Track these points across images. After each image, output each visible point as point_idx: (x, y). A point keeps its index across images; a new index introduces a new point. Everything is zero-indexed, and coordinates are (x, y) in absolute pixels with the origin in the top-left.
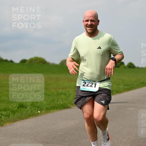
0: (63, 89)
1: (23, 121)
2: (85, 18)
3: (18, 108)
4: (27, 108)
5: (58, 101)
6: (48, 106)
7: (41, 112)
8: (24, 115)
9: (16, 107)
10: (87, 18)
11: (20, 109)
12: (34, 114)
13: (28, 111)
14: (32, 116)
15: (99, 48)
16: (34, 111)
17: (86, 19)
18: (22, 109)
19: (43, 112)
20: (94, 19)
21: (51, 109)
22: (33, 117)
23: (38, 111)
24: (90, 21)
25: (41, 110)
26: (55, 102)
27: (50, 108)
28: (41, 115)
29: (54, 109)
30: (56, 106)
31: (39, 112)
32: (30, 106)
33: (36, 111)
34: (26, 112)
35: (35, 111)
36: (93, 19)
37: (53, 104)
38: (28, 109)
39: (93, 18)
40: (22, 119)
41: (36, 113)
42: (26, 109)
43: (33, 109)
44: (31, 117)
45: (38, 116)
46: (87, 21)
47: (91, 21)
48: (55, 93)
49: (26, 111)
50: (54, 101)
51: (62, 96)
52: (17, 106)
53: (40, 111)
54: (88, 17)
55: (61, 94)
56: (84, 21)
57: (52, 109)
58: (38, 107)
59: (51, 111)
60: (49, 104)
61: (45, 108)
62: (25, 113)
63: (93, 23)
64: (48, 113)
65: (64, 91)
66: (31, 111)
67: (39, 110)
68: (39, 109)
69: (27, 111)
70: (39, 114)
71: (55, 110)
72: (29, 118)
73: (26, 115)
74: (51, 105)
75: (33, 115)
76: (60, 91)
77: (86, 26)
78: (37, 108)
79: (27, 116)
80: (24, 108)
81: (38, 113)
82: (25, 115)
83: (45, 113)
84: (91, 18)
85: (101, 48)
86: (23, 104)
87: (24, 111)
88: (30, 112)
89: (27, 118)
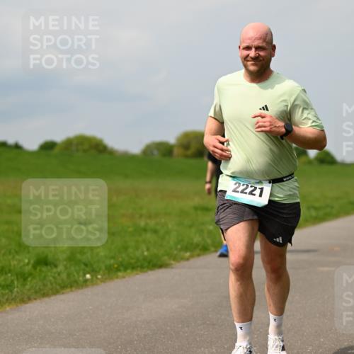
0: (150, 217)
1: (46, 299)
2: (243, 42)
3: (34, 267)
4: (56, 266)
5: (137, 248)
6: (112, 261)
7: (95, 278)
8: (49, 286)
9: (28, 264)
10: (249, 41)
11: (40, 270)
12: (76, 282)
13: (59, 274)
14: (71, 287)
15: (264, 109)
16: (75, 274)
17: (245, 45)
18: (44, 269)
19: (99, 277)
20: (264, 45)
21: (118, 270)
22: (73, 289)
23: (85, 275)
24: (253, 49)
25: (94, 272)
26: (130, 250)
27: (116, 266)
28: (93, 285)
29: (126, 269)
30: (133, 261)
31: (88, 276)
32: (65, 263)
33: (81, 273)
34: (54, 277)
35: (78, 273)
36: (260, 45)
37: (124, 255)
38: (61, 268)
39: (261, 41)
40: (45, 295)
41: (81, 278)
42: (55, 270)
43: (73, 268)
44: (69, 290)
45: (87, 286)
46: (248, 48)
47: (257, 48)
48: (131, 229)
49: (55, 273)
50: (126, 248)
51: (149, 236)
52: (32, 262)
53: (91, 276)
54: (249, 39)
55: (145, 230)
56: (241, 48)
57: (122, 268)
58: (86, 265)
59: (120, 274)
60: (113, 258)
61: (103, 268)
62: (51, 278)
63: (262, 53)
64: (111, 279)
65: (152, 223)
66: (69, 275)
67: (89, 273)
68: (88, 269)
69: (56, 275)
70: (88, 283)
71: (129, 271)
72: (63, 293)
73: (54, 285)
74: (120, 259)
75: (72, 284)
76: (142, 224)
77: (246, 59)
78: (83, 266)
79: (58, 287)
80: (49, 268)
81: (86, 281)
82: (52, 284)
83: (103, 281)
84: (257, 43)
85: (267, 110)
86: (47, 257)
87: (49, 274)
88: (64, 276)
89: (56, 292)
